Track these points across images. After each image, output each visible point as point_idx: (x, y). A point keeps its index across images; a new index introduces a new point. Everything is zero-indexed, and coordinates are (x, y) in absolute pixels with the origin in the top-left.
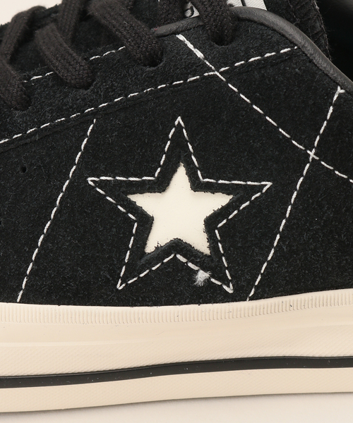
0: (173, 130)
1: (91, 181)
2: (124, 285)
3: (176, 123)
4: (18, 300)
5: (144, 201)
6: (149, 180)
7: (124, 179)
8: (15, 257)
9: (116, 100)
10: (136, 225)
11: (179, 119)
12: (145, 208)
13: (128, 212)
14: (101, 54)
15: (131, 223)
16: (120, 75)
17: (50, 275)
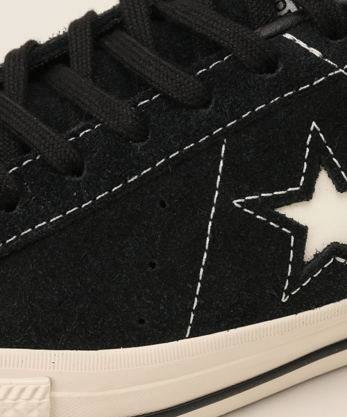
0: (310, 137)
1: (238, 203)
2: (288, 297)
3: (312, 128)
4: (187, 336)
5: (293, 212)
6: (296, 191)
7: (270, 194)
8: (180, 296)
9: (244, 116)
10: (293, 238)
11: (314, 124)
12: (296, 219)
13: (281, 227)
14: (207, 66)
15: (288, 237)
16: (240, 88)
17: (217, 305)
